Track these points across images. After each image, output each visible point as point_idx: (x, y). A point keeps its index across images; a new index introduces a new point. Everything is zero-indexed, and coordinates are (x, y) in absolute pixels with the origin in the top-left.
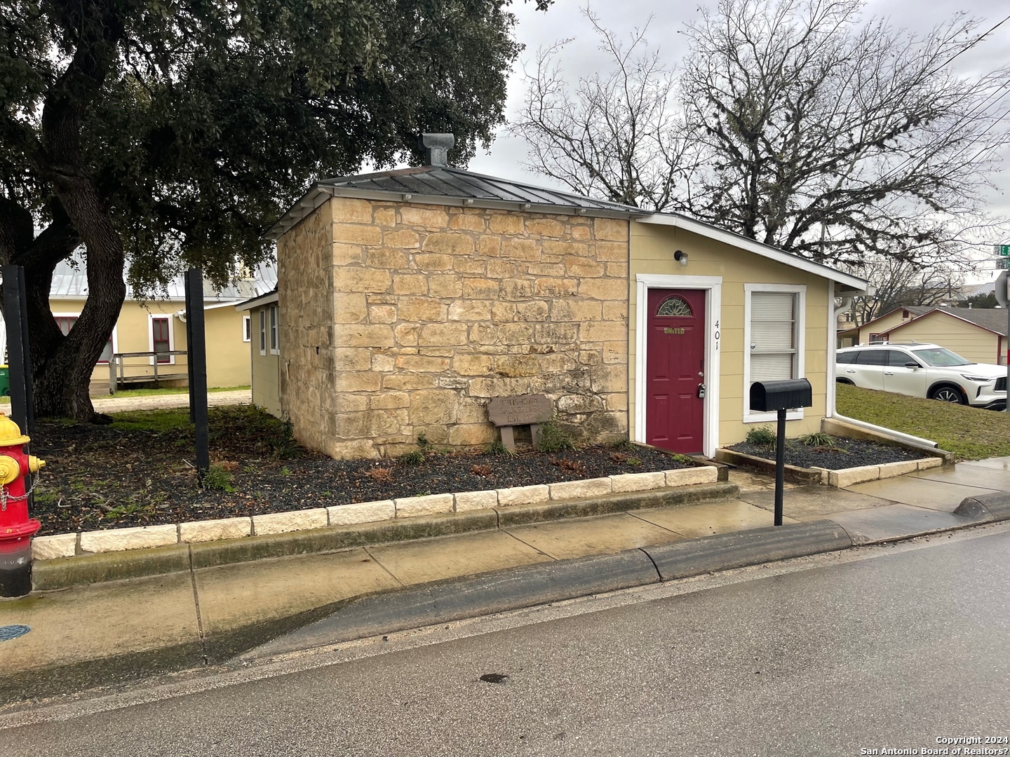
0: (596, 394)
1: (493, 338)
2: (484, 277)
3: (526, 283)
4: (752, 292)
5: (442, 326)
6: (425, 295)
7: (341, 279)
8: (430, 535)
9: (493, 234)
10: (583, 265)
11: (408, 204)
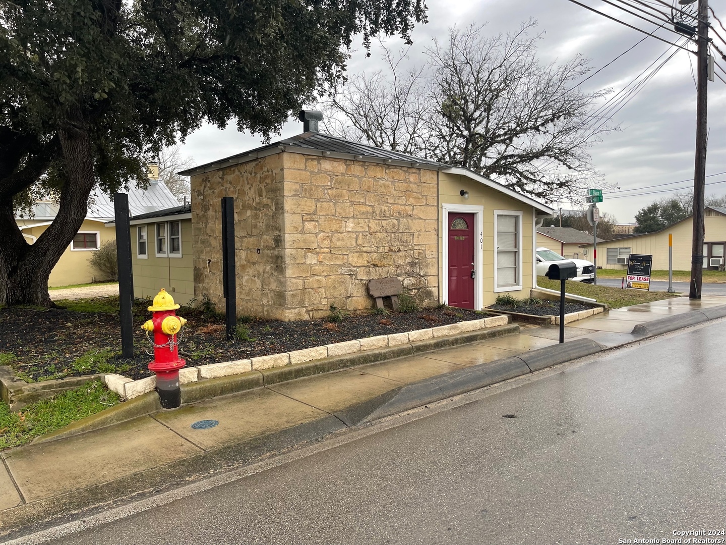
0: (422, 276)
1: (369, 242)
2: (364, 204)
3: (386, 208)
4: (498, 215)
5: (343, 235)
6: (333, 215)
7: (289, 204)
8: (381, 360)
9: (369, 178)
10: (415, 198)
11: (325, 158)
